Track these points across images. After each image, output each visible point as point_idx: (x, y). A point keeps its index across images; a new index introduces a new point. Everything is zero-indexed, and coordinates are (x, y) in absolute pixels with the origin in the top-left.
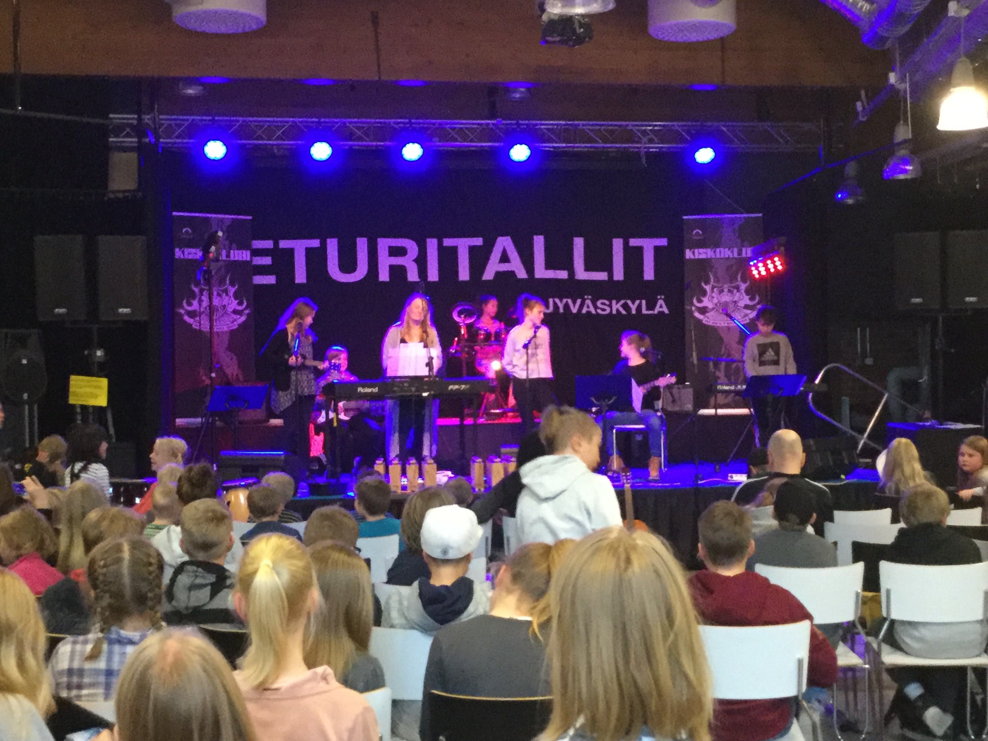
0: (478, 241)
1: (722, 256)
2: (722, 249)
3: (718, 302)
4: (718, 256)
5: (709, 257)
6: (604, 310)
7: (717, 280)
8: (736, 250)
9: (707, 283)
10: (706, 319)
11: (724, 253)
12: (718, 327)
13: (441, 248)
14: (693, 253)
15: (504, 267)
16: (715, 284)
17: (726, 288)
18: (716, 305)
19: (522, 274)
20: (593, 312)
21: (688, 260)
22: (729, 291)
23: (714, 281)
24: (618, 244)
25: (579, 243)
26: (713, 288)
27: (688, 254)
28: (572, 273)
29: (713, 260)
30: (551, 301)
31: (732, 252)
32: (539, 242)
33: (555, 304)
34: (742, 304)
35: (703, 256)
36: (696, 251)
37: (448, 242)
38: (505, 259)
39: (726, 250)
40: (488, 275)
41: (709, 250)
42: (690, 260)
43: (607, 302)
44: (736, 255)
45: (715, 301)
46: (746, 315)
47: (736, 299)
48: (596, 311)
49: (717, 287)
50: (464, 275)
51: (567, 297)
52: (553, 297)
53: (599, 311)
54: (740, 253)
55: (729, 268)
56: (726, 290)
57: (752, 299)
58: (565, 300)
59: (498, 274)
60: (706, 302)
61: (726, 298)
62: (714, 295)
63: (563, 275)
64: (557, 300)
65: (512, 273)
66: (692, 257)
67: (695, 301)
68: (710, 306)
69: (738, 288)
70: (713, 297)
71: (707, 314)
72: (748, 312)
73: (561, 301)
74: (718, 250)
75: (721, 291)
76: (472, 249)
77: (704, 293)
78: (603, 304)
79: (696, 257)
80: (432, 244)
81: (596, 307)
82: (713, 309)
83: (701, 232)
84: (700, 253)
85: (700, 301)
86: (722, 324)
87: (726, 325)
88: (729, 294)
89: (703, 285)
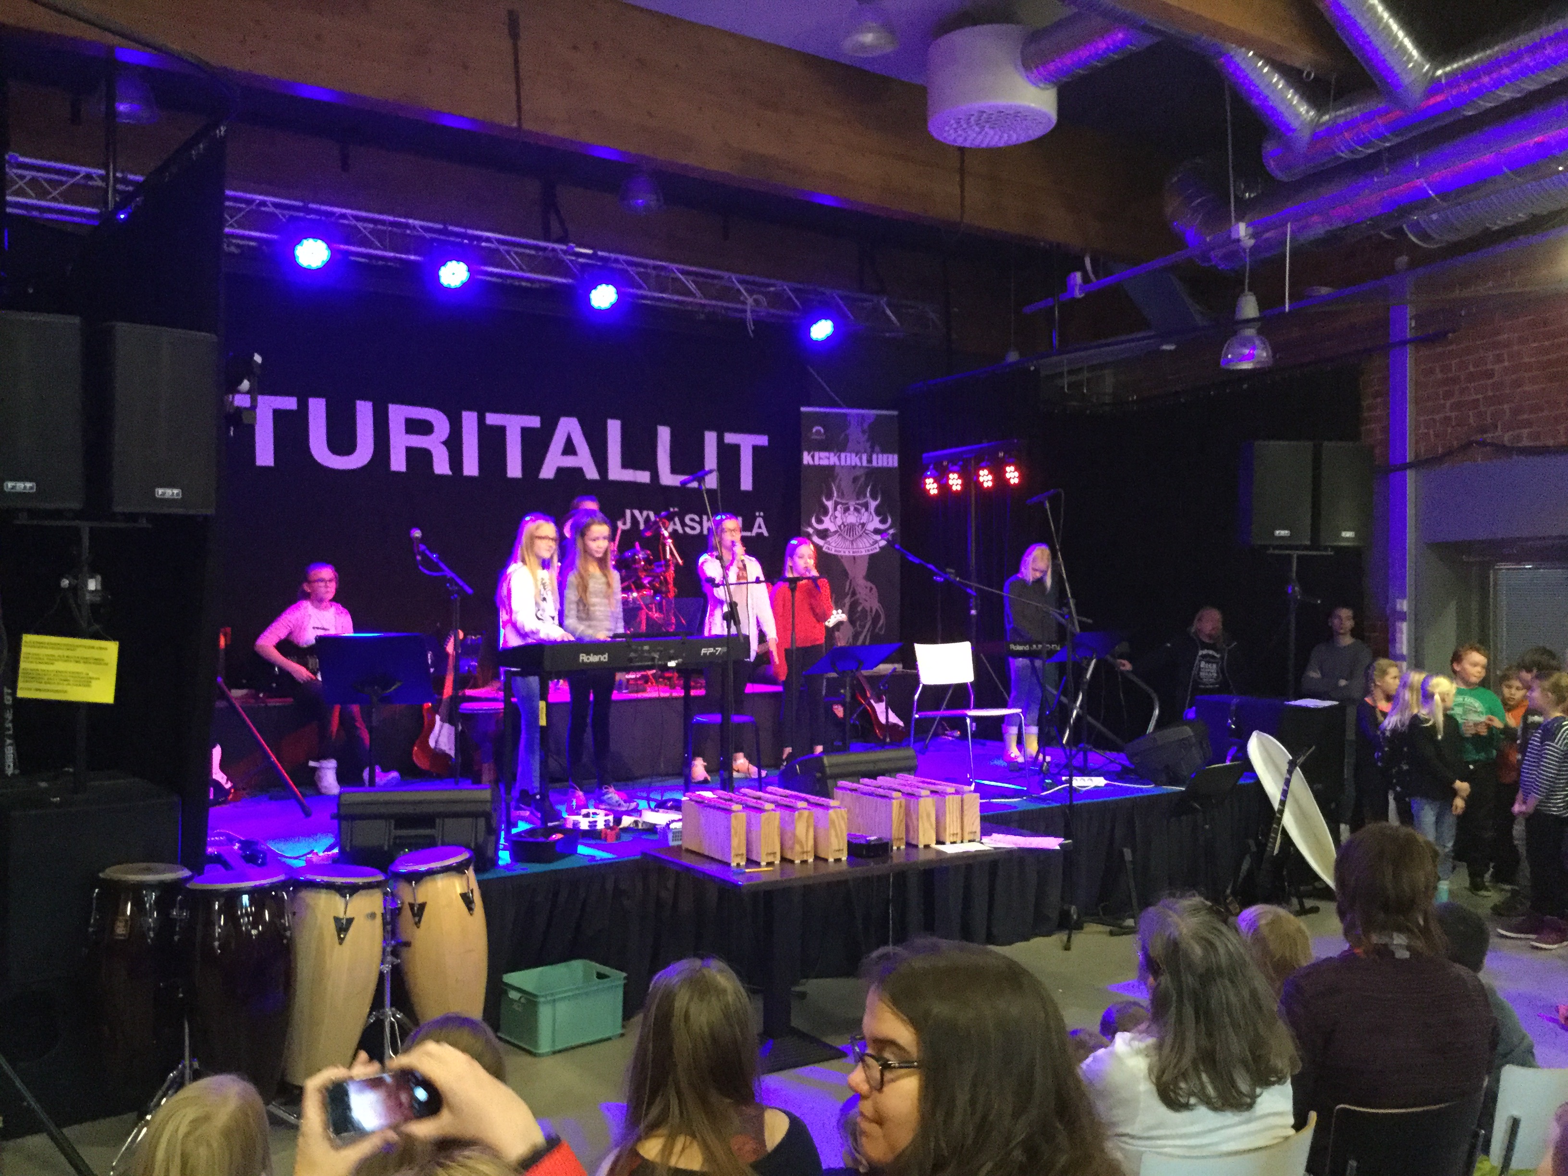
0: (534, 422)
1: (848, 463)
2: (849, 455)
3: (843, 523)
4: (843, 463)
5: (832, 463)
6: (693, 528)
7: (842, 495)
8: (864, 457)
9: (829, 498)
10: (826, 546)
11: (849, 459)
12: (842, 556)
13: (483, 429)
14: (813, 457)
15: (569, 462)
16: (839, 500)
17: (852, 504)
18: (840, 527)
19: (592, 474)
20: (680, 531)
21: (805, 466)
22: (856, 510)
23: (838, 496)
24: (710, 438)
25: (664, 434)
26: (836, 504)
27: (807, 459)
28: (655, 476)
29: (837, 470)
30: (628, 513)
31: (861, 459)
32: (614, 428)
33: (633, 517)
34: (871, 527)
35: (824, 462)
36: (817, 454)
37: (492, 419)
38: (569, 449)
39: (854, 455)
40: (547, 472)
41: (832, 454)
42: (809, 466)
43: (697, 518)
44: (865, 463)
45: (839, 522)
46: (876, 542)
47: (864, 520)
48: (683, 530)
49: (842, 504)
50: (514, 469)
51: (648, 509)
52: (631, 508)
53: (688, 530)
54: (870, 461)
55: (855, 480)
56: (852, 509)
57: (883, 521)
58: (645, 513)
59: (560, 471)
60: (828, 524)
61: (852, 518)
62: (837, 514)
63: (644, 477)
64: (637, 513)
65: (579, 471)
66: (811, 463)
67: (813, 520)
68: (832, 528)
69: (866, 506)
70: (836, 517)
71: (829, 539)
72: (878, 537)
73: (641, 513)
74: (843, 455)
75: (846, 510)
76: (526, 432)
77: (825, 512)
78: (692, 520)
79: (817, 463)
80: (469, 419)
81: (683, 524)
82: (836, 532)
83: (822, 430)
84: (820, 458)
85: (820, 521)
86: (847, 554)
87: (851, 554)
88: (856, 514)
89: (824, 500)
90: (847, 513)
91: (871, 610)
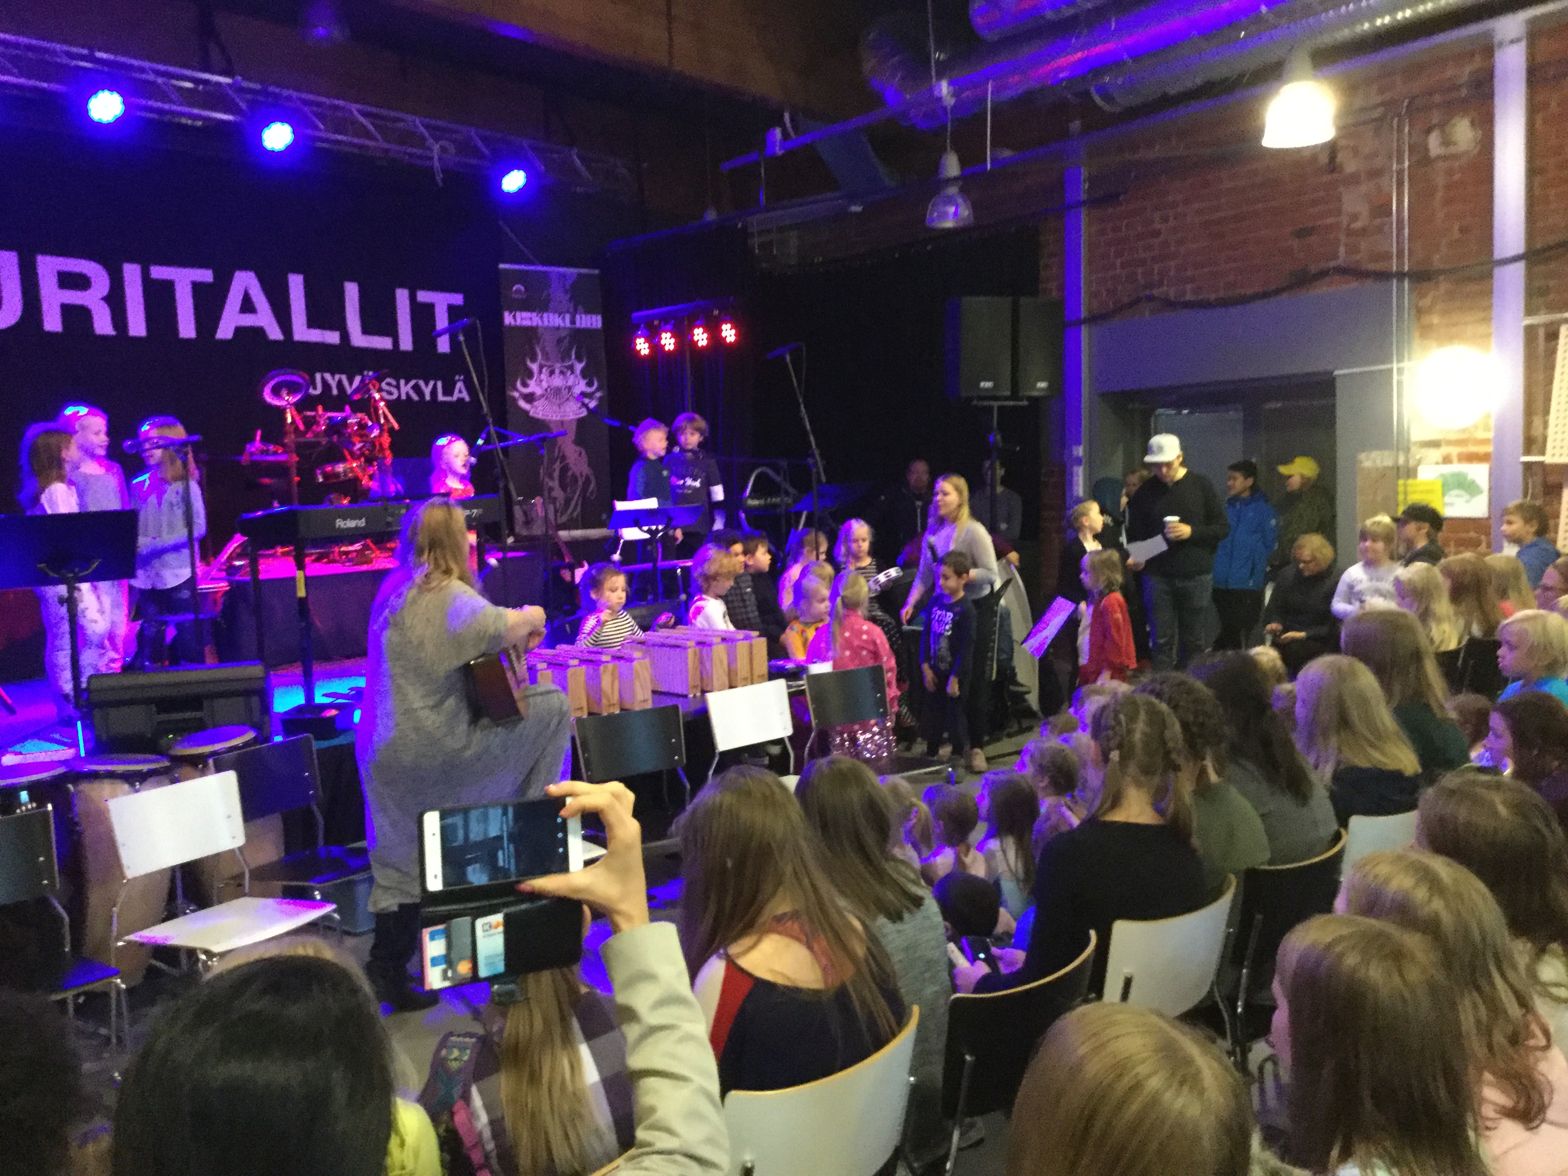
0: (206, 276)
1: (551, 325)
2: (551, 314)
3: (549, 387)
4: (546, 323)
5: (534, 324)
7: (546, 357)
8: (568, 317)
9: (534, 359)
10: (533, 410)
11: (553, 320)
12: (550, 421)
13: (148, 284)
14: (514, 317)
15: (248, 320)
16: (543, 363)
18: (546, 390)
19: (275, 333)
21: (507, 326)
22: (562, 373)
23: (542, 359)
24: (402, 296)
25: (352, 291)
26: (541, 367)
27: (508, 319)
28: (345, 336)
29: (540, 331)
30: (318, 376)
31: (564, 319)
32: (296, 283)
33: (325, 383)
34: (577, 391)
35: (527, 323)
36: (518, 314)
37: (158, 272)
38: (247, 306)
39: (556, 316)
40: (225, 331)
41: (534, 314)
42: (511, 328)
44: (568, 323)
45: (545, 385)
46: (583, 406)
47: (570, 383)
49: (547, 366)
50: (187, 329)
51: (341, 372)
52: (322, 371)
53: (385, 395)
54: (573, 322)
55: (560, 341)
57: (590, 384)
58: (337, 377)
59: (239, 331)
60: (533, 387)
61: (558, 381)
62: (543, 376)
63: (333, 337)
64: (328, 376)
65: (259, 332)
66: (513, 323)
67: (518, 384)
70: (541, 381)
71: (535, 403)
72: (585, 401)
73: (333, 377)
74: (545, 315)
75: (552, 373)
76: (197, 287)
78: (389, 384)
79: (518, 322)
80: (132, 272)
83: (522, 288)
84: (522, 319)
85: (525, 385)
86: (554, 418)
87: (558, 419)
88: (562, 376)
90: (553, 376)
91: (581, 475)
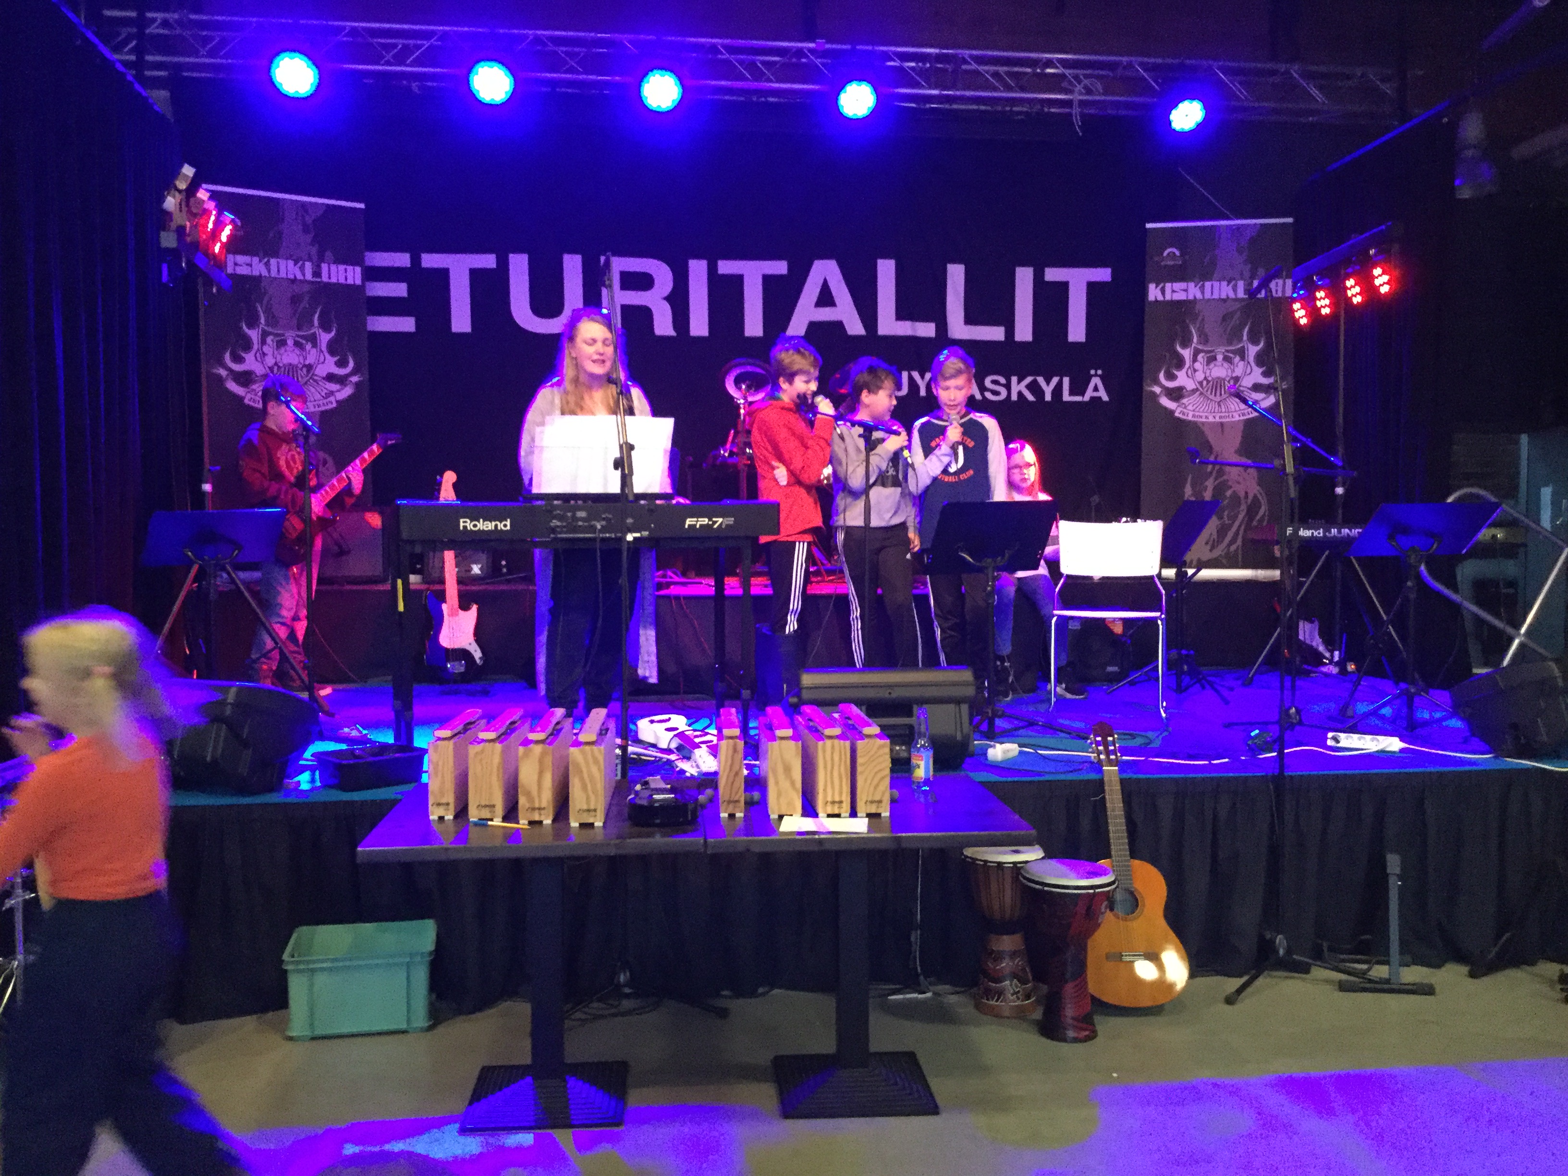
0: (780, 267)
1: (1216, 296)
2: (1216, 284)
3: (1205, 378)
4: (1208, 295)
5: (1191, 297)
6: (996, 393)
7: (1204, 339)
8: (1241, 284)
9: (1185, 344)
10: (1181, 410)
11: (1218, 290)
13: (714, 278)
14: (1163, 291)
15: (825, 315)
16: (1200, 347)
17: (1220, 353)
19: (855, 327)
20: (978, 397)
21: (1151, 303)
23: (1199, 342)
24: (1024, 277)
25: (956, 274)
26: (1196, 352)
27: (1154, 293)
28: (942, 327)
29: (1199, 306)
31: (1235, 288)
32: (886, 271)
34: (1247, 382)
35: (1180, 296)
36: (1168, 286)
38: (826, 299)
39: (1224, 284)
41: (1192, 285)
42: (1156, 303)
44: (1241, 295)
45: (1200, 376)
46: (1256, 403)
47: (1238, 372)
48: (982, 394)
49: (1206, 352)
50: (754, 326)
53: (988, 395)
55: (1226, 317)
56: (1220, 357)
57: (1267, 373)
59: (814, 327)
60: (1182, 379)
61: (1219, 371)
62: (1197, 365)
63: (927, 330)
65: (839, 326)
66: (1160, 298)
67: (1162, 376)
68: (1190, 385)
69: (1242, 353)
70: (1195, 371)
71: (1185, 401)
72: (1260, 396)
73: (922, 375)
74: (1208, 285)
75: (1212, 359)
76: (768, 281)
77: (1180, 363)
78: (995, 382)
79: (1168, 297)
80: (698, 269)
82: (1194, 391)
83: (1178, 253)
84: (1173, 291)
85: (1171, 377)
86: (1211, 419)
87: (1217, 419)
89: (1179, 349)
90: (1212, 365)
91: (1246, 496)
